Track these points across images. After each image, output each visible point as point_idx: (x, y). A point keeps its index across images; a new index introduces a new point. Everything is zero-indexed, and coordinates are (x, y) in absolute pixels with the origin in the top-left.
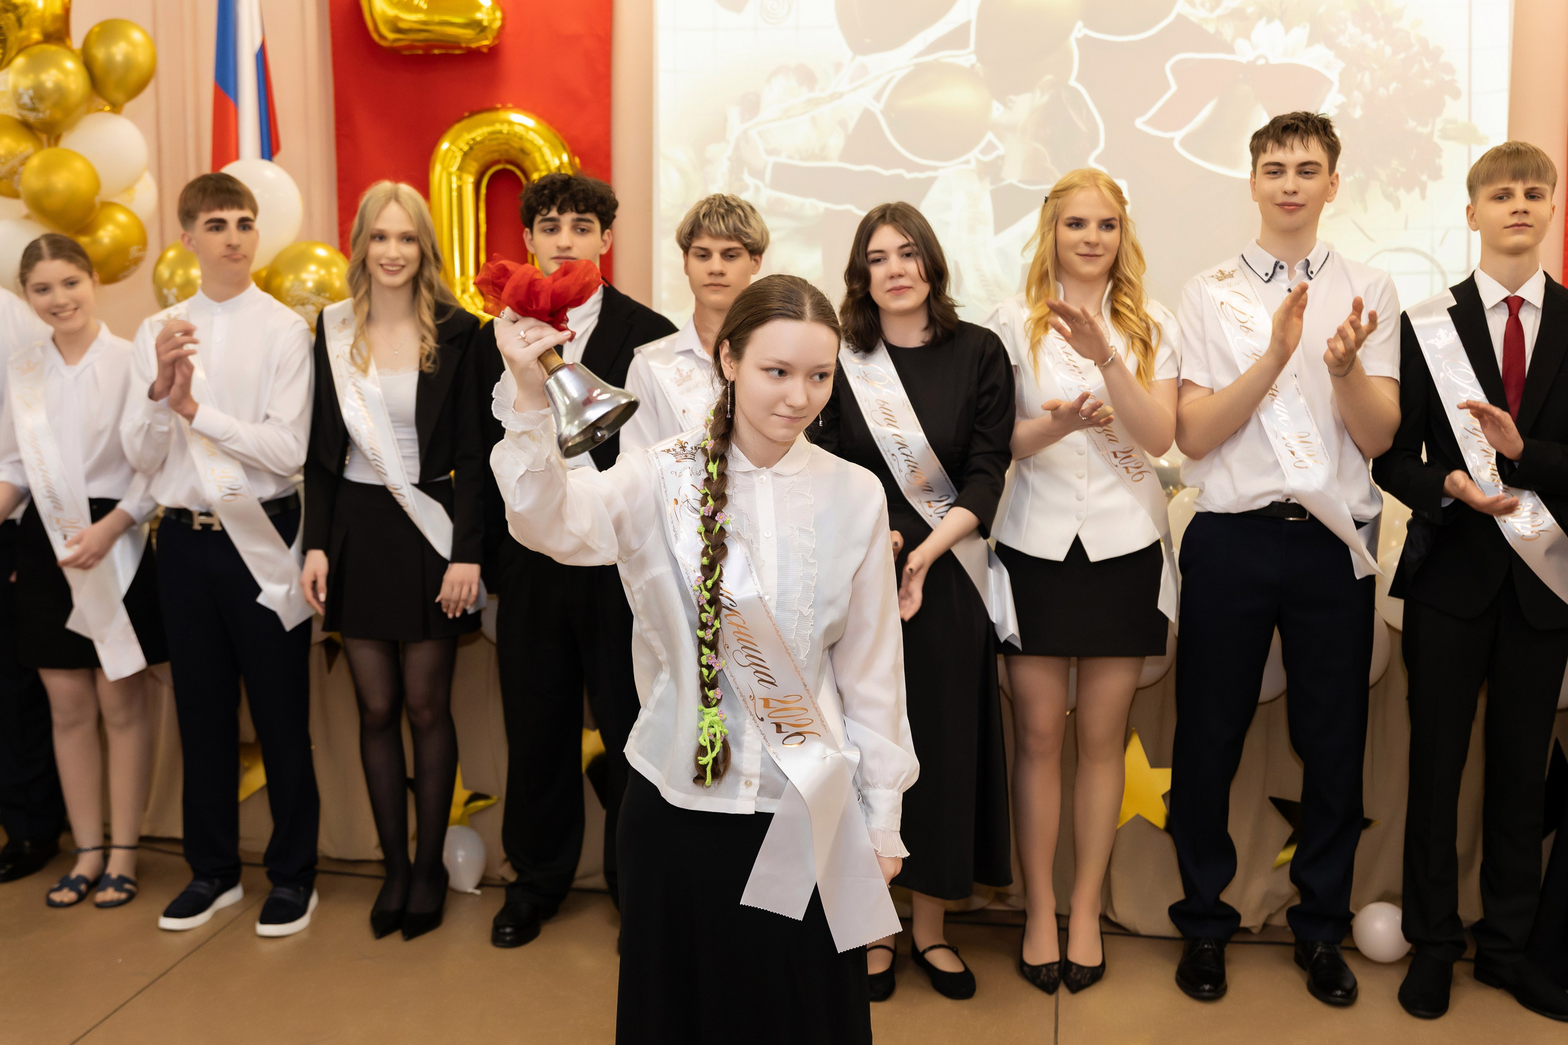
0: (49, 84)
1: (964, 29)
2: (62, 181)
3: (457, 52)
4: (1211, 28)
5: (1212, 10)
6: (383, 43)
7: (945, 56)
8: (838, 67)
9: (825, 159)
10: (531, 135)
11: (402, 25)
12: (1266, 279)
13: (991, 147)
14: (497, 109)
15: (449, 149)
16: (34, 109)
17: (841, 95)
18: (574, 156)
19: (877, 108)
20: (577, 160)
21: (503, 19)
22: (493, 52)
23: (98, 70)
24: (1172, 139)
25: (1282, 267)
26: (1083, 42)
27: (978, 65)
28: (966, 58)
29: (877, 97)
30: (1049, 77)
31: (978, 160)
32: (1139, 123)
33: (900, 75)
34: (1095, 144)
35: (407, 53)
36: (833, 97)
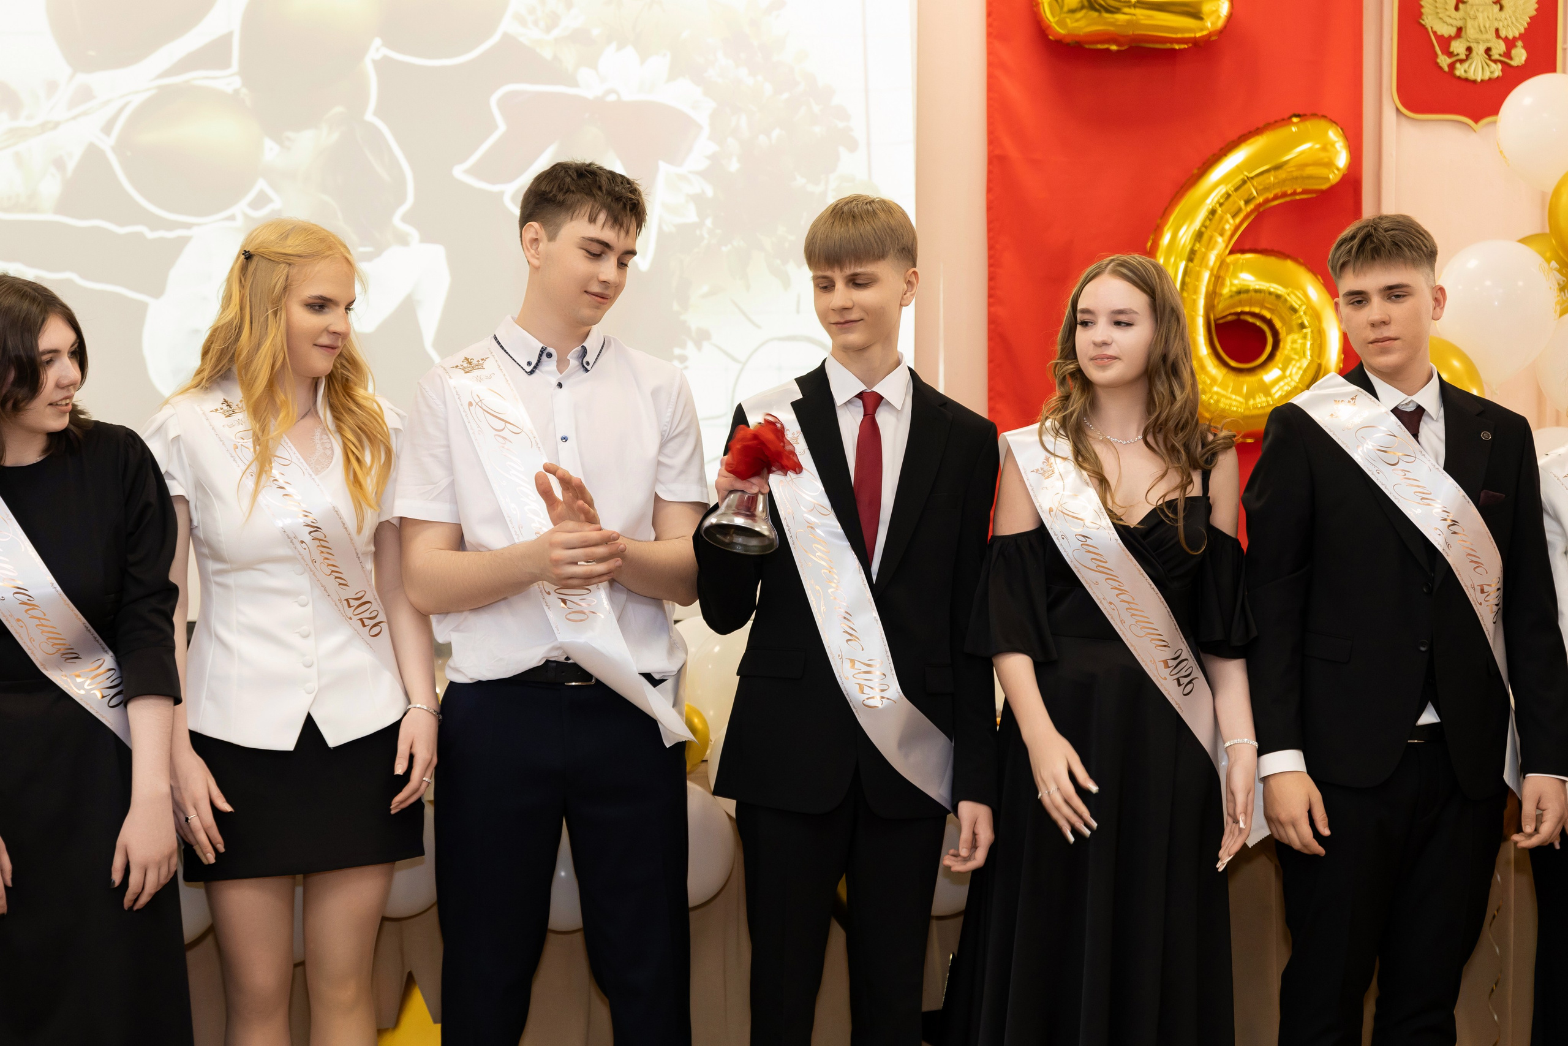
1: (225, 41)
4: (547, 54)
5: (548, 30)
7: (197, 77)
8: (52, 87)
9: (34, 210)
12: (529, 369)
13: (262, 200)
17: (57, 125)
19: (107, 144)
24: (502, 194)
25: (549, 355)
26: (382, 65)
27: (244, 91)
28: (227, 80)
29: (107, 129)
30: (339, 109)
31: (246, 216)
32: (459, 172)
33: (137, 100)
34: (402, 200)
36: (44, 127)
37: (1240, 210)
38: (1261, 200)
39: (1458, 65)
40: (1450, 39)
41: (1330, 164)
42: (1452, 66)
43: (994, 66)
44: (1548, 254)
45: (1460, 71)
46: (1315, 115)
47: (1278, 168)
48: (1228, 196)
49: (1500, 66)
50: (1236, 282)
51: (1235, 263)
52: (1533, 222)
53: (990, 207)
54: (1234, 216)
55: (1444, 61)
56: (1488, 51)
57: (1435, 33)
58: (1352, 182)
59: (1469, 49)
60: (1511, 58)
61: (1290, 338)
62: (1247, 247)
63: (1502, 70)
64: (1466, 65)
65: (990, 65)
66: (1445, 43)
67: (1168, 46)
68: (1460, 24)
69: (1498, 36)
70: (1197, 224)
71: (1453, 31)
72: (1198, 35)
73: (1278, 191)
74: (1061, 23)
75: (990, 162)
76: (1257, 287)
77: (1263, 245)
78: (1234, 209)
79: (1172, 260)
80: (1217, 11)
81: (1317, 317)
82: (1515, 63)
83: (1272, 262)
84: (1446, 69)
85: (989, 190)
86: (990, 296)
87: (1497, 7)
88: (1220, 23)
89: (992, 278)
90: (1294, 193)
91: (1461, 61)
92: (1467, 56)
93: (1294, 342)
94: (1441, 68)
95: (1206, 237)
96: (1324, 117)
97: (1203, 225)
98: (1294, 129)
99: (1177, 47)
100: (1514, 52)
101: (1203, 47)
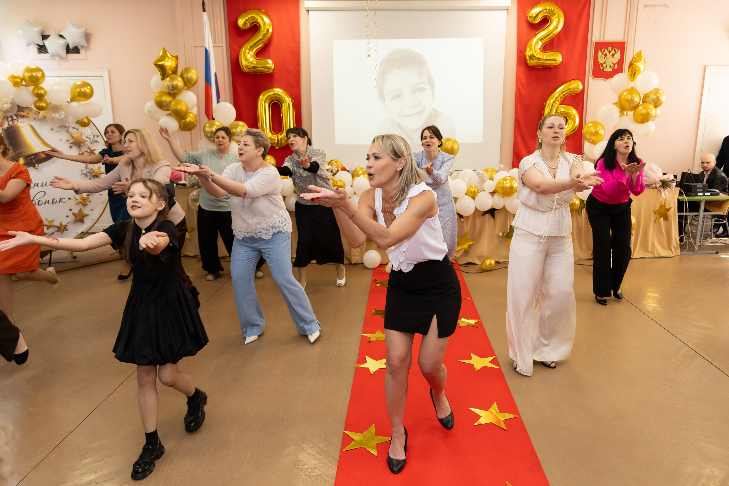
0: (175, 84)
2: (179, 107)
3: (263, 74)
6: (245, 72)
10: (282, 95)
11: (249, 67)
14: (274, 88)
15: (262, 97)
16: (172, 90)
18: (292, 99)
20: (293, 100)
21: (275, 66)
22: (272, 74)
23: (186, 80)
35: (251, 74)
37: (562, 97)
38: (566, 95)
39: (604, 69)
40: (603, 64)
41: (578, 88)
42: (603, 69)
43: (518, 71)
44: (618, 106)
45: (604, 70)
46: (577, 79)
47: (569, 89)
48: (560, 94)
49: (612, 69)
50: (560, 110)
51: (561, 106)
52: (616, 100)
53: (516, 97)
54: (561, 98)
55: (602, 68)
56: (610, 66)
57: (600, 63)
58: (583, 91)
59: (607, 66)
60: (614, 67)
61: (569, 120)
62: (563, 104)
63: (613, 70)
64: (606, 69)
65: (517, 71)
66: (602, 65)
67: (550, 67)
68: (605, 61)
69: (612, 63)
70: (554, 100)
71: (603, 62)
72: (556, 65)
73: (569, 93)
74: (531, 63)
75: (516, 89)
76: (564, 111)
77: (566, 103)
78: (561, 97)
79: (549, 106)
80: (559, 60)
81: (575, 117)
82: (615, 68)
83: (567, 106)
84: (602, 69)
85: (516, 94)
86: (515, 113)
87: (612, 58)
88: (560, 63)
89: (516, 110)
90: (572, 94)
91: (605, 68)
92: (606, 67)
93: (570, 121)
94: (601, 69)
95: (555, 102)
96: (578, 80)
97: (555, 100)
98: (573, 82)
99: (552, 67)
100: (615, 66)
101: (556, 67)
